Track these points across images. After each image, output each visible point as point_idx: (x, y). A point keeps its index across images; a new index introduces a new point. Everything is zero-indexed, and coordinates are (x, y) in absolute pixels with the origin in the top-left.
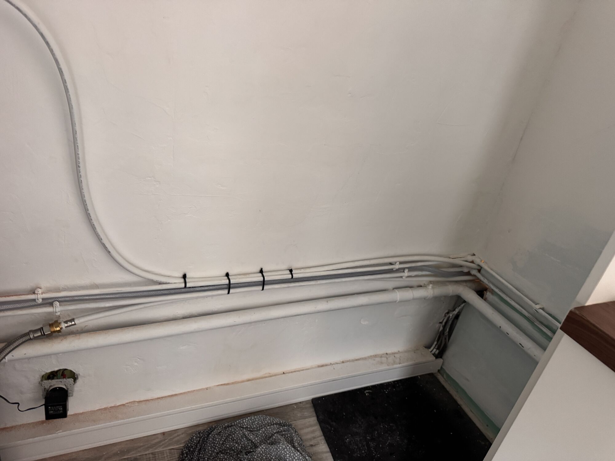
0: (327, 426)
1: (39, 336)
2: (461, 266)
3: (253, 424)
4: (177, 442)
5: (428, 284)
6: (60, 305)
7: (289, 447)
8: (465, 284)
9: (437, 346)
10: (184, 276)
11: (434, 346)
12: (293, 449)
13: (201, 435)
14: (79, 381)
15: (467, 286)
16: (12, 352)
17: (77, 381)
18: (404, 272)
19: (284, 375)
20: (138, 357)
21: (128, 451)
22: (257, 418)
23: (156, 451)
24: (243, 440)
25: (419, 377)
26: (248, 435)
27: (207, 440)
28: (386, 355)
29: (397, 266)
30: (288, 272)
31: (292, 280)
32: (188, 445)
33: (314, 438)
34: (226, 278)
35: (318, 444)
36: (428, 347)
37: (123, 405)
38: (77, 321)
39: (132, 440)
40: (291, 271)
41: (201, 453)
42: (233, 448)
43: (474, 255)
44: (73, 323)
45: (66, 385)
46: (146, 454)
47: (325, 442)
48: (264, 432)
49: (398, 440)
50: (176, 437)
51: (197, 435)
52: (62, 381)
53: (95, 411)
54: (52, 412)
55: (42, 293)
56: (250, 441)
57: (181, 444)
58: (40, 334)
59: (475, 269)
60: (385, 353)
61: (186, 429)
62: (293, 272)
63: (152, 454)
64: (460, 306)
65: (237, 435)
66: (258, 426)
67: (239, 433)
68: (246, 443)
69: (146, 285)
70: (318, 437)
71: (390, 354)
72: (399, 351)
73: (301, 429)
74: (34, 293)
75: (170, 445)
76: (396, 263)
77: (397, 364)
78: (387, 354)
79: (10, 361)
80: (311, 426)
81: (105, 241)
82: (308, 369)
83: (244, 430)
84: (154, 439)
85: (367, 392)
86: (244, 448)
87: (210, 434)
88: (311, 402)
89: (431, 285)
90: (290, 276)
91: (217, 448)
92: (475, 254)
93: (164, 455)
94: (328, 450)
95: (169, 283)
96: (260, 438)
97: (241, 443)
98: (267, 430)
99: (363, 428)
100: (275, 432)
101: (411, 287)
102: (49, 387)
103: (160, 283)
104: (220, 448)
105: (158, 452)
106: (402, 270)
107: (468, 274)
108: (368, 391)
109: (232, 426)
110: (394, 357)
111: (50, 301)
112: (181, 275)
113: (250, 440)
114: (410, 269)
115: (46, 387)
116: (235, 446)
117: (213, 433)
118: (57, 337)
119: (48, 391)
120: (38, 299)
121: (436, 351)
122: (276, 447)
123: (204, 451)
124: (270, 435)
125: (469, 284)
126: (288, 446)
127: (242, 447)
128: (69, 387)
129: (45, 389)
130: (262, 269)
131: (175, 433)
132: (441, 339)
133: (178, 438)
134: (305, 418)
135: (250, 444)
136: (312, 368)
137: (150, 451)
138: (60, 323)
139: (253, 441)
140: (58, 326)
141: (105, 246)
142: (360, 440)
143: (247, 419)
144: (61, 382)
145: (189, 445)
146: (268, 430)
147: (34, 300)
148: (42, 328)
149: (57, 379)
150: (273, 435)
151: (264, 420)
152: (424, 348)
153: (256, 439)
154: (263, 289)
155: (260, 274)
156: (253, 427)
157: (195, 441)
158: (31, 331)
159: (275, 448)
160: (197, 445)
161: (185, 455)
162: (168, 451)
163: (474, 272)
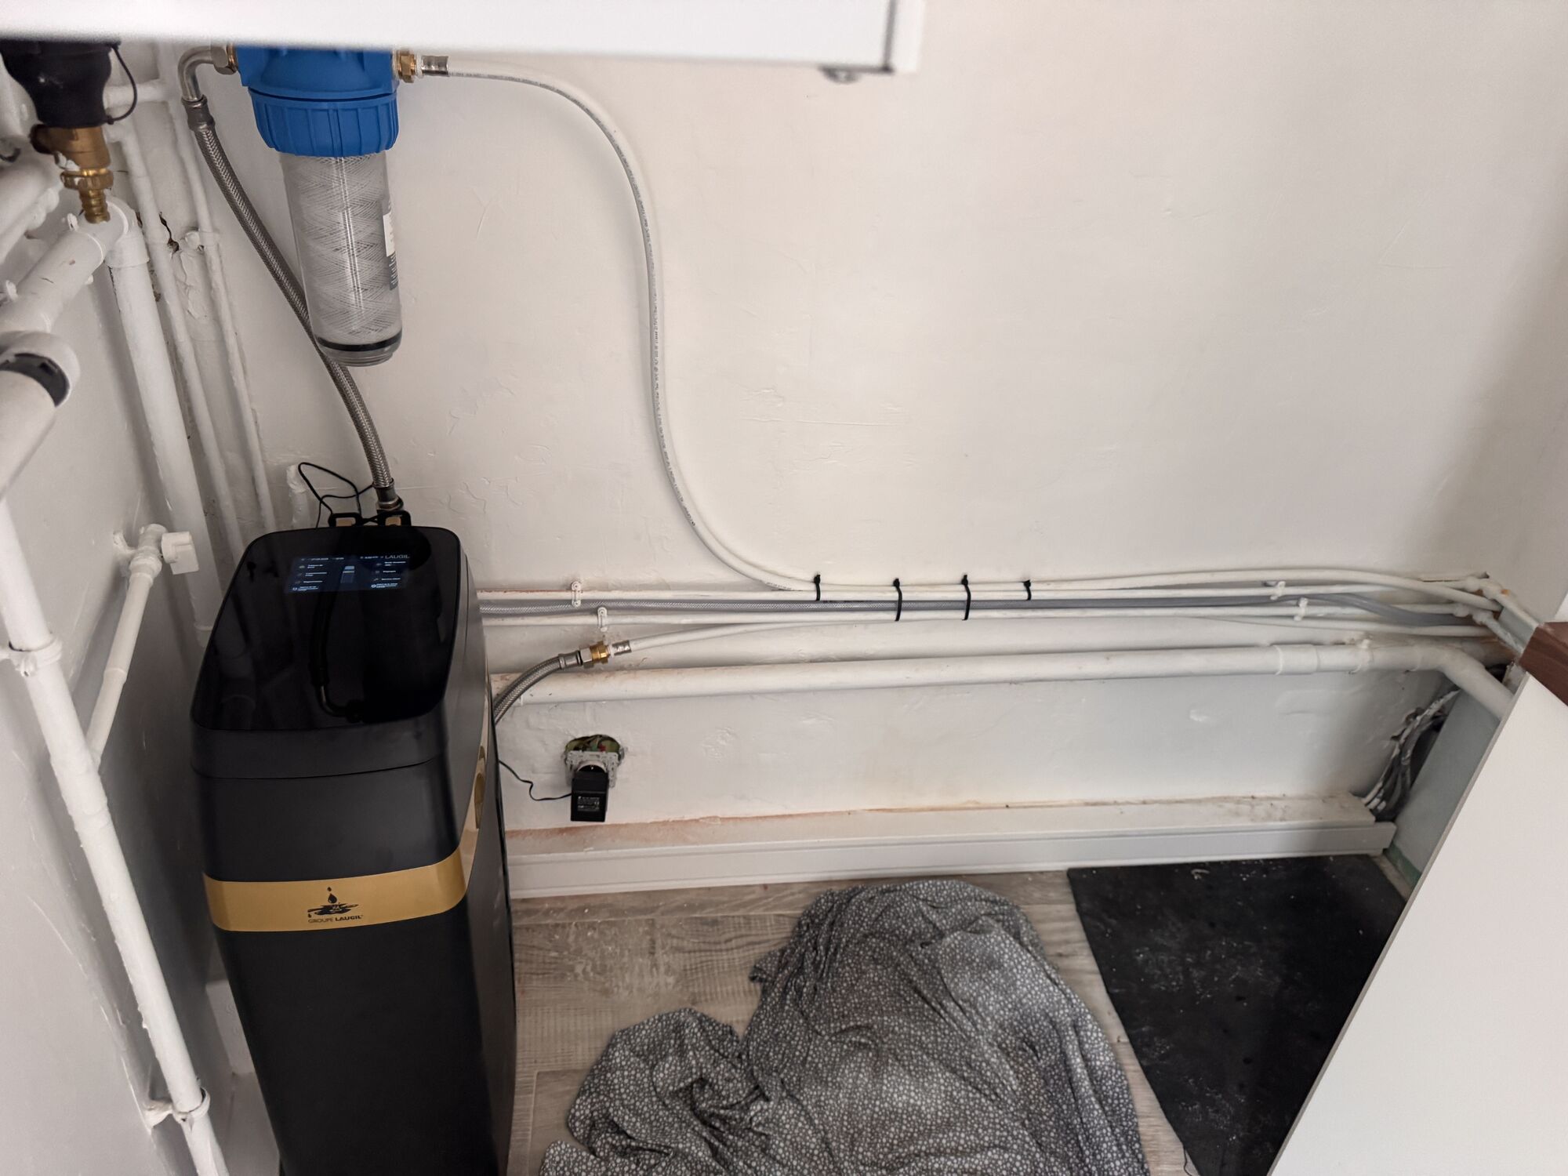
0: (1099, 924)
1: (573, 665)
2: (1450, 602)
3: (939, 894)
4: (789, 905)
5: (1361, 641)
6: (608, 614)
7: (1011, 941)
8: (1457, 645)
9: (1382, 791)
10: (817, 580)
11: (1375, 791)
12: (1017, 945)
13: (836, 898)
14: (626, 761)
15: (1463, 650)
16: (532, 688)
17: (623, 761)
18: (1297, 605)
19: (1007, 810)
20: (729, 729)
21: (702, 906)
22: (947, 884)
23: (752, 913)
24: (916, 920)
25: (1331, 859)
26: (928, 913)
27: (846, 908)
28: (1250, 800)
29: (1279, 591)
30: (1022, 587)
31: (1029, 604)
32: (810, 912)
33: (1067, 942)
34: (894, 588)
35: (1073, 955)
36: (1361, 794)
37: (697, 821)
38: (633, 646)
39: (709, 889)
40: (1027, 584)
41: (835, 928)
42: (897, 932)
43: (1487, 577)
44: (627, 648)
45: (605, 764)
46: (733, 917)
47: (1091, 953)
48: (960, 913)
49: (1260, 974)
50: (787, 896)
51: (828, 898)
52: (601, 756)
53: (646, 825)
54: (582, 807)
55: (582, 591)
56: (931, 926)
57: (795, 909)
58: (574, 661)
59: (1485, 610)
60: (1250, 795)
61: (806, 885)
62: (1031, 588)
63: (744, 917)
64: (1442, 697)
65: (905, 909)
66: (949, 900)
67: (909, 906)
68: (923, 926)
69: (749, 591)
70: (1075, 942)
71: (1262, 799)
72: (1284, 795)
73: (1039, 922)
74: (569, 588)
75: (775, 908)
76: (1277, 582)
77: (1275, 820)
78: (1253, 797)
79: (526, 704)
80: (1063, 919)
81: (686, 503)
82: (1062, 806)
83: (921, 903)
84: (749, 894)
85: (1197, 873)
86: (917, 934)
87: (852, 898)
88: (1065, 874)
89: (1366, 642)
90: (1025, 595)
91: (864, 924)
92: (1488, 574)
93: (765, 922)
94: (1095, 968)
95: (789, 590)
96: (951, 922)
97: (912, 926)
98: (966, 907)
99: (1178, 940)
100: (983, 912)
101: (1317, 644)
102: (578, 763)
103: (774, 589)
104: (872, 926)
105: (754, 916)
106: (1294, 602)
107: (1468, 621)
108: (1199, 871)
109: (896, 890)
110: (1269, 806)
111: (593, 606)
112: (811, 577)
113: (930, 922)
114: (1313, 599)
115: (574, 763)
116: (900, 927)
117: (857, 897)
118: (599, 672)
119: (575, 770)
120: (575, 600)
121: (1379, 804)
122: (983, 938)
123: (840, 926)
124: (972, 918)
125: (1468, 646)
126: (1007, 938)
127: (914, 932)
128: (610, 769)
129: (571, 766)
130: (965, 576)
131: (786, 889)
132: (1394, 775)
133: (791, 898)
134: (1050, 902)
135: (931, 930)
136: (1071, 805)
137: (741, 912)
138: (606, 647)
139: (938, 924)
140: (604, 652)
141: (687, 512)
142: (1170, 962)
143: (926, 884)
144: (598, 756)
145: (813, 912)
146: (968, 908)
147: (569, 602)
148: (579, 652)
149: (591, 750)
150: (977, 918)
151: (961, 890)
152: (1351, 795)
153: (944, 921)
154: (966, 618)
155: (962, 587)
156: (937, 901)
157: (824, 907)
158: (561, 655)
159: (981, 939)
160: (826, 915)
161: (805, 928)
162: (772, 917)
163: (1482, 618)
